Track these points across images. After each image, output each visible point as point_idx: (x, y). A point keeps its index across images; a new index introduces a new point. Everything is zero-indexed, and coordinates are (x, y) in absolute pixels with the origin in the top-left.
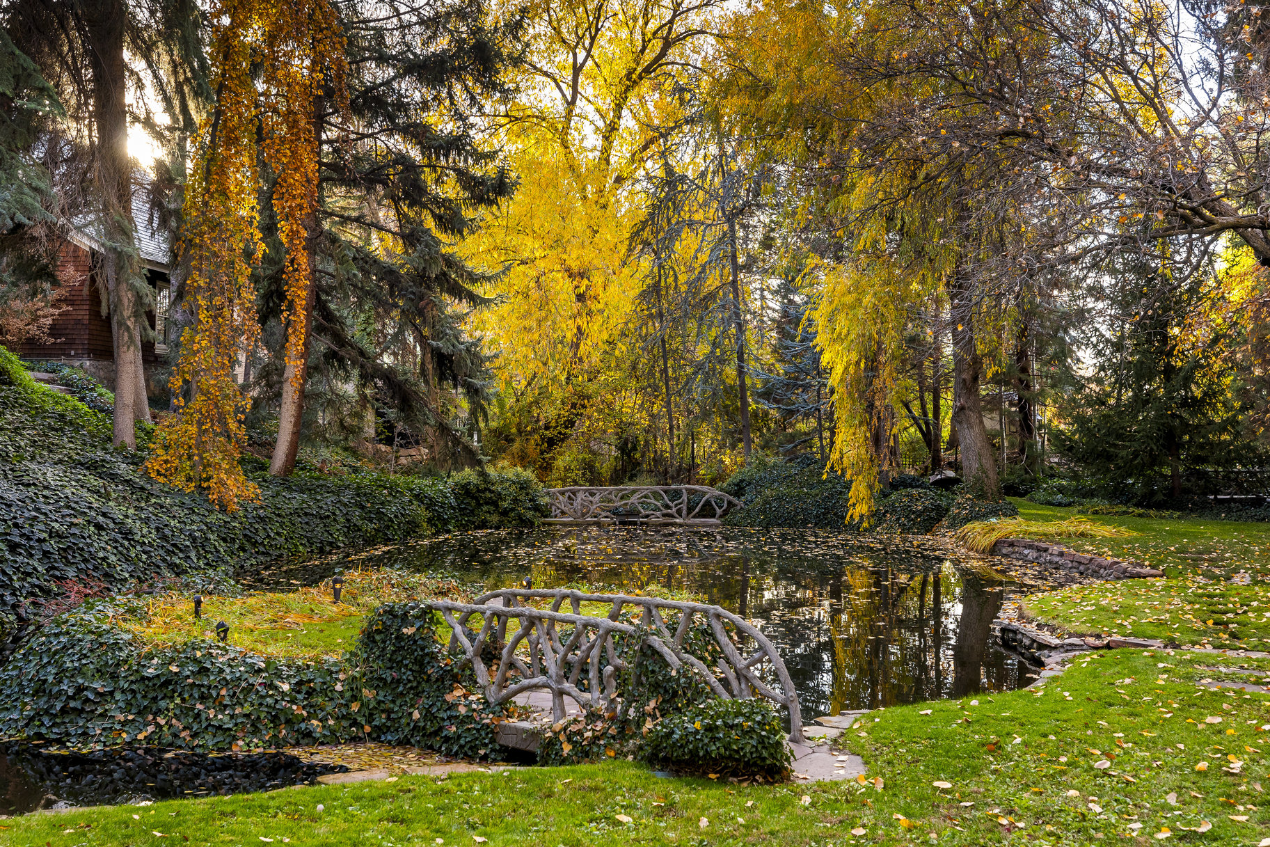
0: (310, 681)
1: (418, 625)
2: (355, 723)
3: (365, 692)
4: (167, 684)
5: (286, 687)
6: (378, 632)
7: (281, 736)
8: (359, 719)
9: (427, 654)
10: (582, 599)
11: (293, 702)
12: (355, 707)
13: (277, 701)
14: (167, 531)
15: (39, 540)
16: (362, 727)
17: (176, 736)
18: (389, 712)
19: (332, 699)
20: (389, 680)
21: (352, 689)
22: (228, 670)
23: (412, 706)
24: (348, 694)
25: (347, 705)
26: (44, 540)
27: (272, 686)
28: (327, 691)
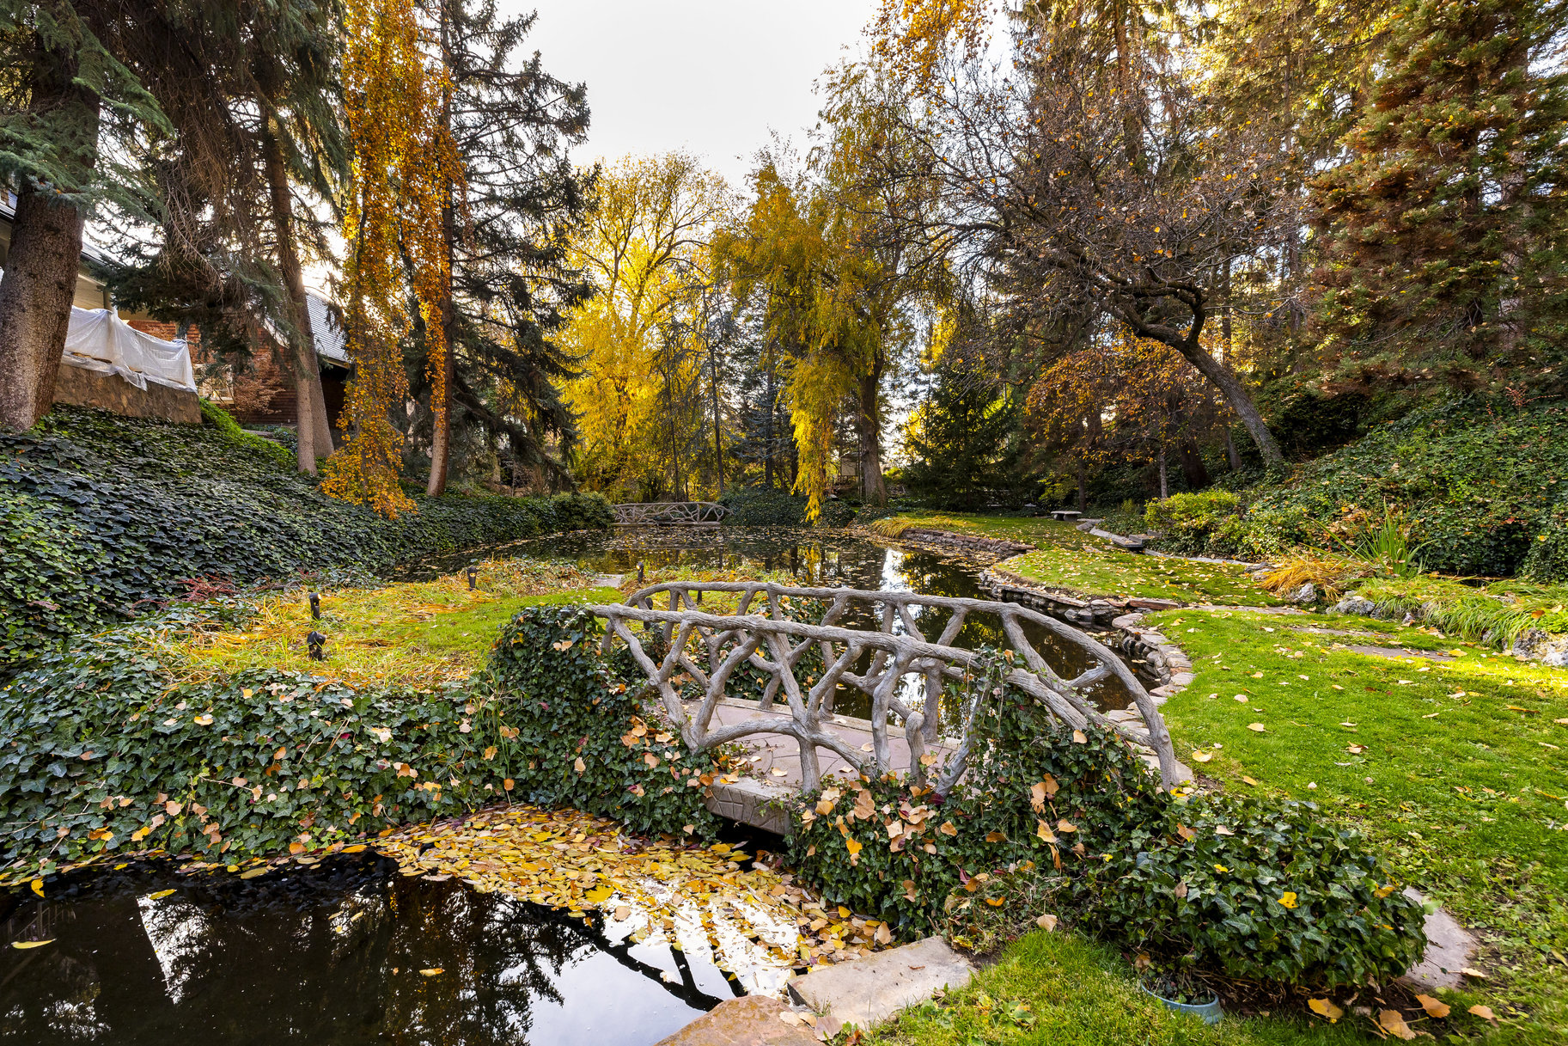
0: (423, 721)
1: (576, 638)
2: (491, 777)
3: (504, 730)
4: (193, 744)
5: (384, 735)
6: (519, 646)
7: (376, 813)
8: (496, 771)
9: (591, 678)
10: (782, 594)
11: (395, 756)
12: (490, 754)
13: (368, 760)
14: (333, 533)
15: (191, 542)
16: (502, 781)
17: (194, 832)
18: (539, 760)
19: (455, 746)
20: (537, 712)
21: (484, 728)
22: (290, 718)
23: (573, 751)
24: (479, 736)
25: (479, 754)
26: (198, 542)
27: (363, 737)
28: (447, 734)
